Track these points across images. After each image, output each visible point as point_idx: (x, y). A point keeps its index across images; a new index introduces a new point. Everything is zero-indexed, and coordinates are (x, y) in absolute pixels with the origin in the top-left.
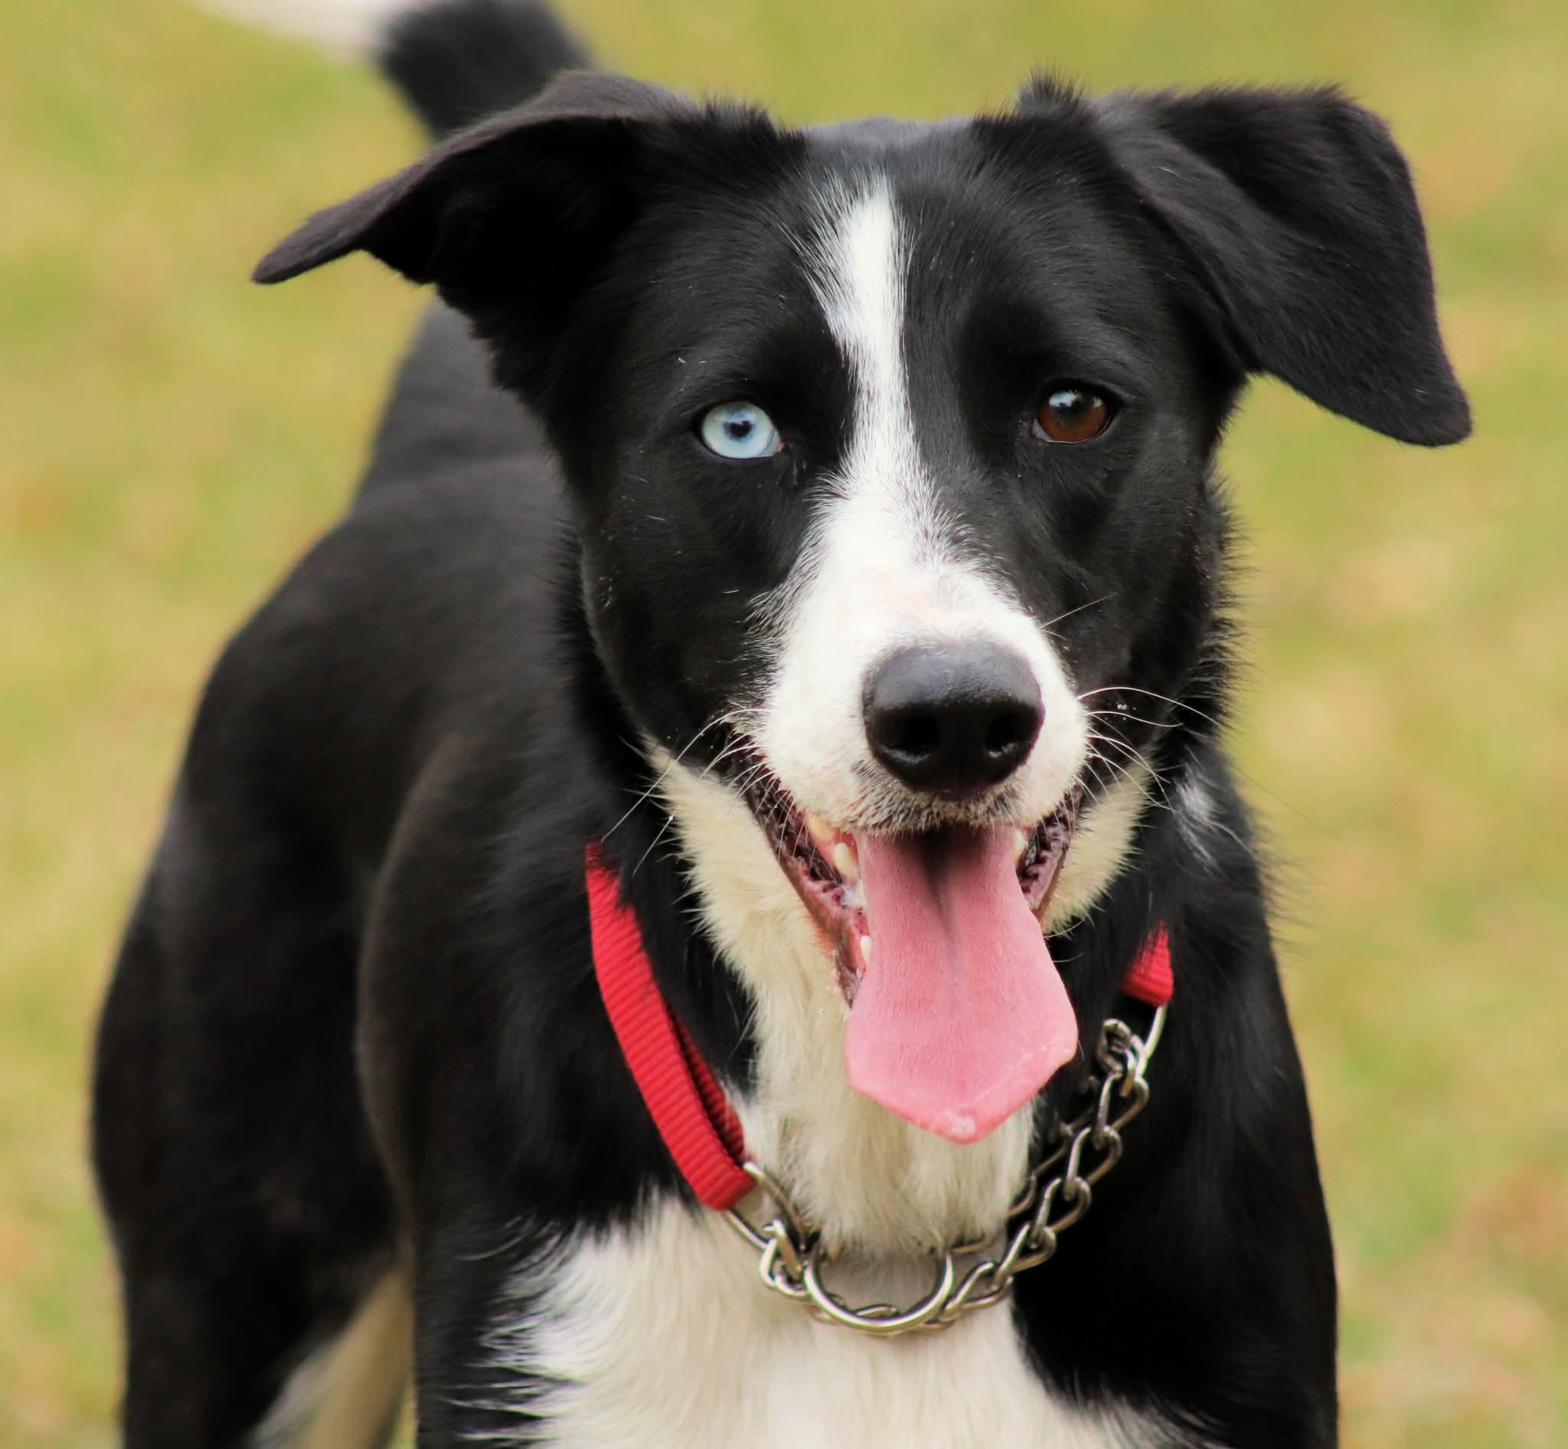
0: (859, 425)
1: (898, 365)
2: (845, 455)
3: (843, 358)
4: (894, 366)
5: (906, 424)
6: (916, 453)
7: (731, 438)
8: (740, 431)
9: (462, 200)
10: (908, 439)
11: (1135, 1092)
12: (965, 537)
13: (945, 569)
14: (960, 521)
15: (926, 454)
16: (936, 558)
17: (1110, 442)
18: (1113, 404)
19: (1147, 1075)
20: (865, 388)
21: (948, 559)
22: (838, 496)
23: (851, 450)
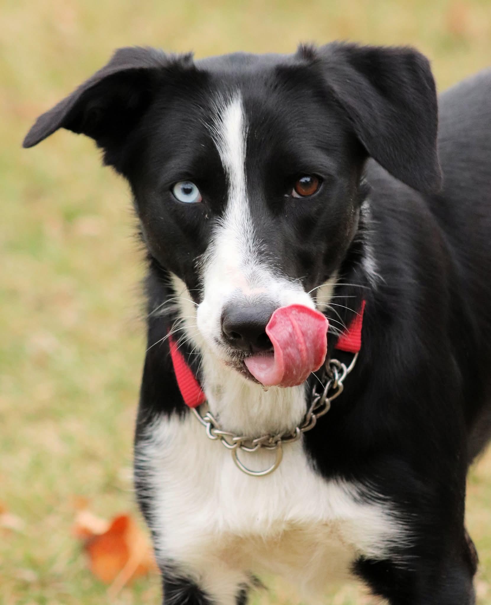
0: (229, 199)
1: (243, 174)
2: (224, 210)
3: (225, 172)
4: (242, 175)
5: (245, 199)
6: (249, 211)
7: (185, 194)
8: (187, 192)
9: (92, 105)
10: (246, 205)
11: (338, 388)
12: (263, 252)
13: (256, 268)
14: (262, 244)
15: (252, 212)
16: (252, 262)
17: (319, 195)
18: (321, 180)
19: (344, 382)
20: (231, 184)
21: (257, 263)
22: (221, 226)
23: (226, 209)
